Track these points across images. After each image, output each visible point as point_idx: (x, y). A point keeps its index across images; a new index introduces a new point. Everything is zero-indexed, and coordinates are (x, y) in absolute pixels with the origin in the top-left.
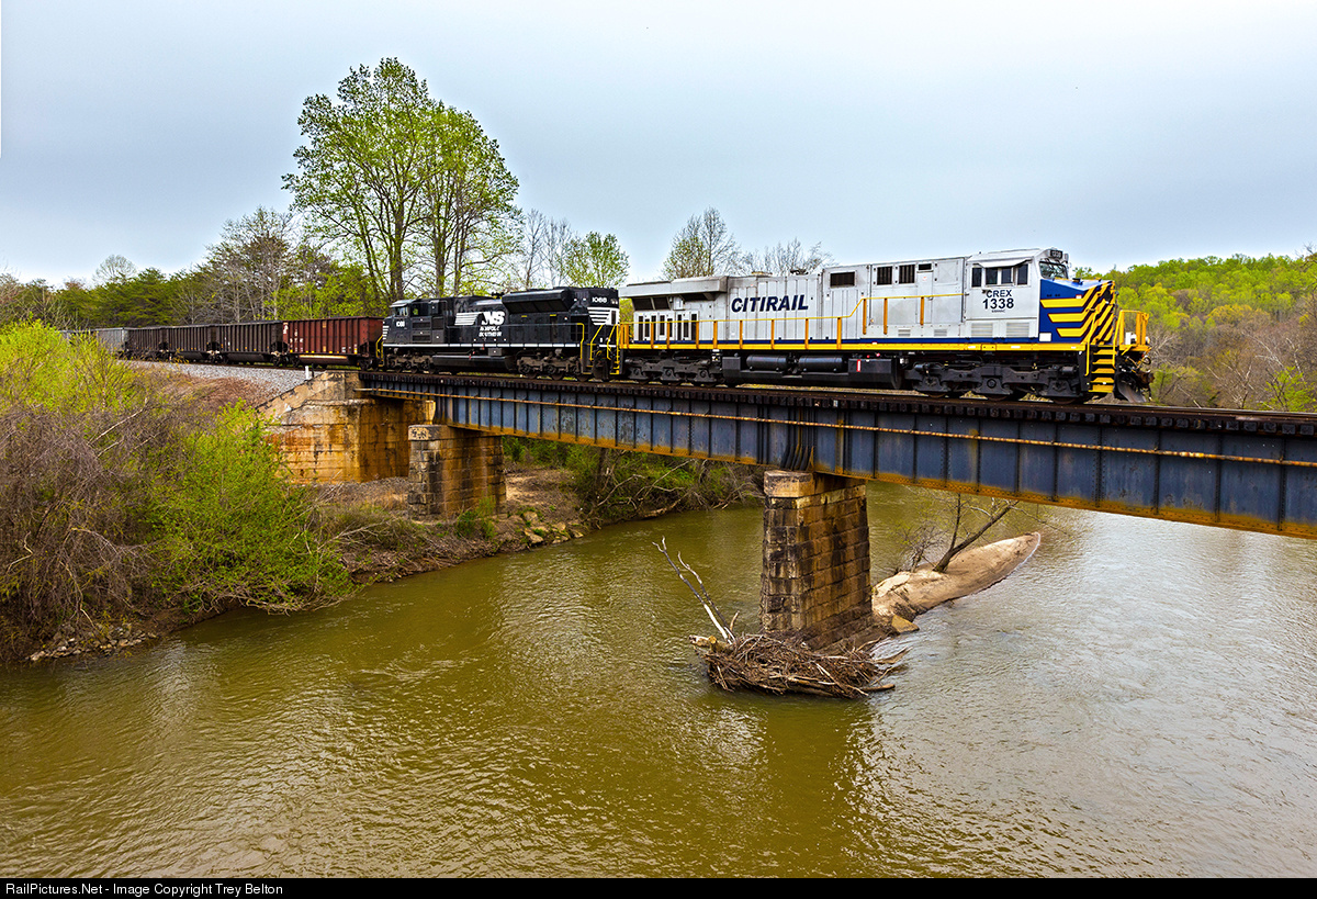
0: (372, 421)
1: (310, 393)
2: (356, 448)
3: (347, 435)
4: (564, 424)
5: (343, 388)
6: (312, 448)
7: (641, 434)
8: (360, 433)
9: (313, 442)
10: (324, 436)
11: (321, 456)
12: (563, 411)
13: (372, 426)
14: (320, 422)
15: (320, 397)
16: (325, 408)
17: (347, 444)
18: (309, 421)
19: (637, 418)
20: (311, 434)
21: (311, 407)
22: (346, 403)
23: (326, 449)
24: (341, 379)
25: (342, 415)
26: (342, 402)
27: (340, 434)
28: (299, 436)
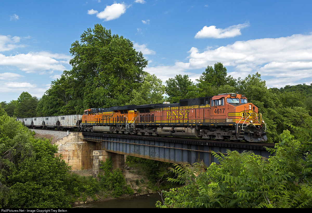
0: (86, 149)
1: (67, 140)
2: (81, 158)
3: (78, 154)
4: (136, 150)
5: (77, 138)
6: (67, 158)
7: (156, 154)
8: (82, 153)
9: (68, 156)
10: (71, 154)
11: (70, 160)
12: (136, 146)
13: (86, 151)
14: (70, 149)
15: (70, 141)
16: (72, 145)
17: (78, 157)
18: (67, 149)
19: (155, 148)
20: (67, 153)
21: (68, 144)
22: (78, 143)
23: (71, 158)
24: (76, 135)
25: (77, 147)
26: (77, 143)
27: (76, 153)
28: (64, 154)
